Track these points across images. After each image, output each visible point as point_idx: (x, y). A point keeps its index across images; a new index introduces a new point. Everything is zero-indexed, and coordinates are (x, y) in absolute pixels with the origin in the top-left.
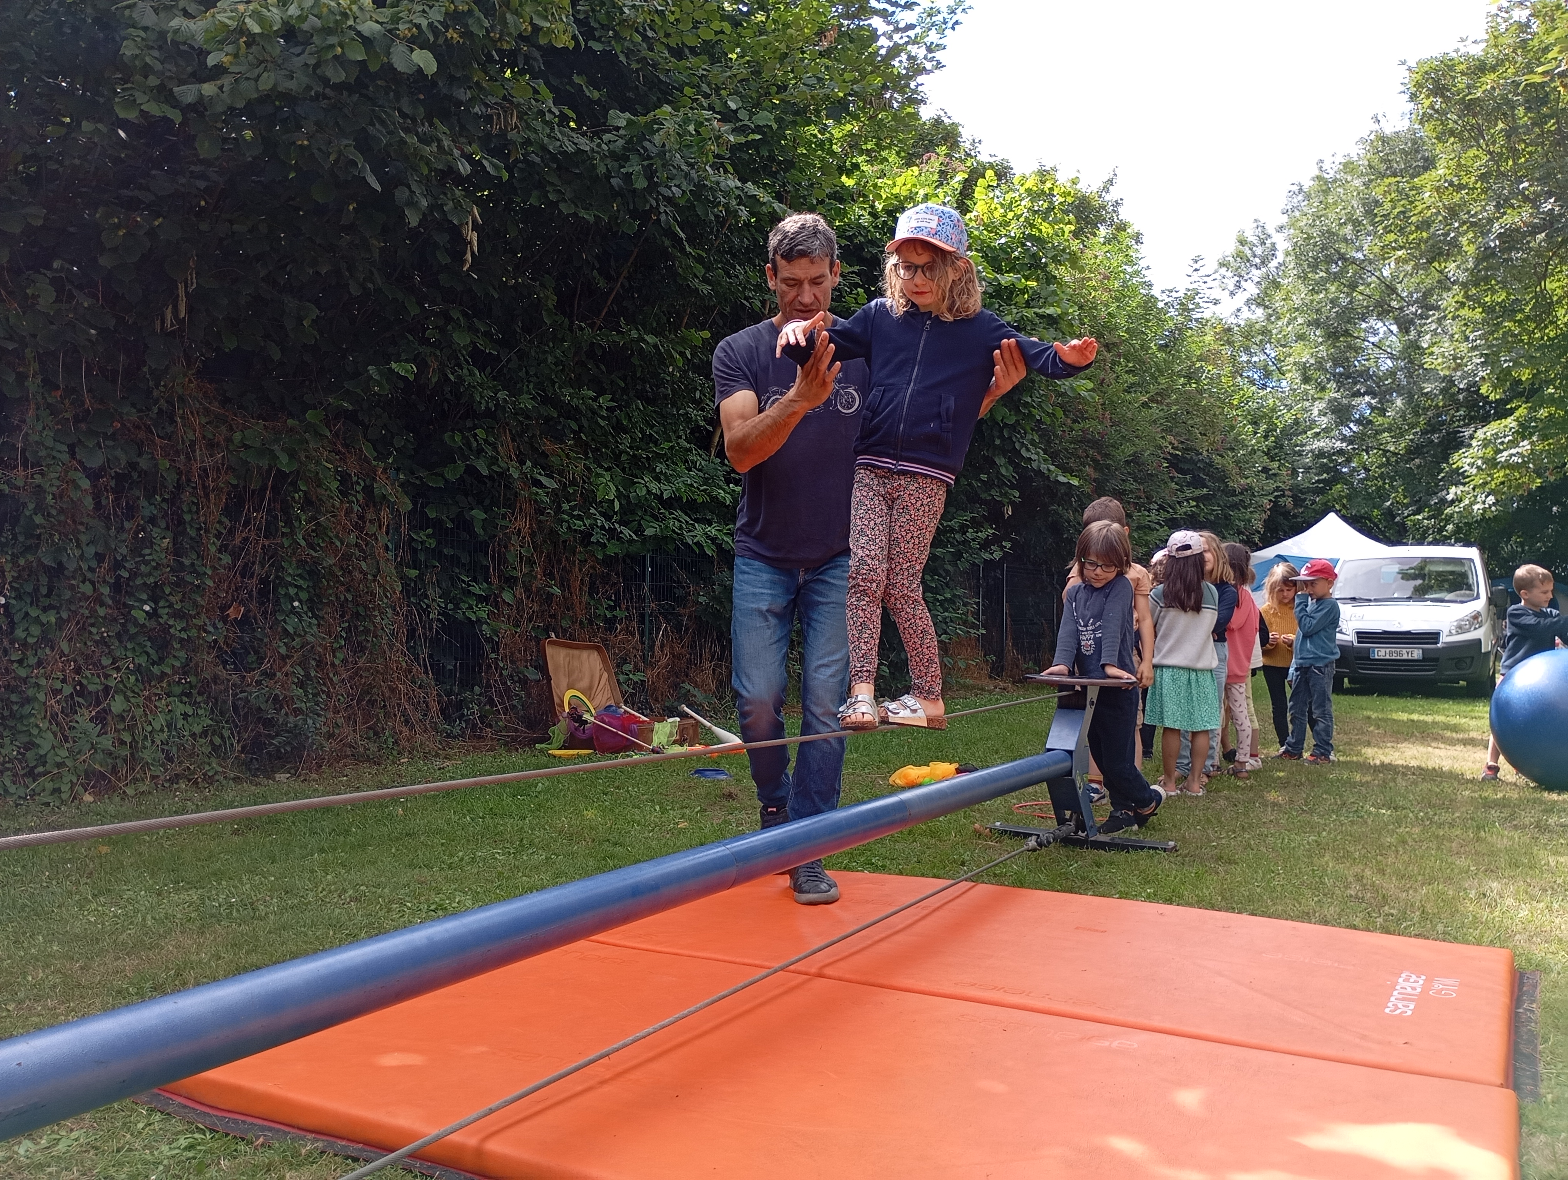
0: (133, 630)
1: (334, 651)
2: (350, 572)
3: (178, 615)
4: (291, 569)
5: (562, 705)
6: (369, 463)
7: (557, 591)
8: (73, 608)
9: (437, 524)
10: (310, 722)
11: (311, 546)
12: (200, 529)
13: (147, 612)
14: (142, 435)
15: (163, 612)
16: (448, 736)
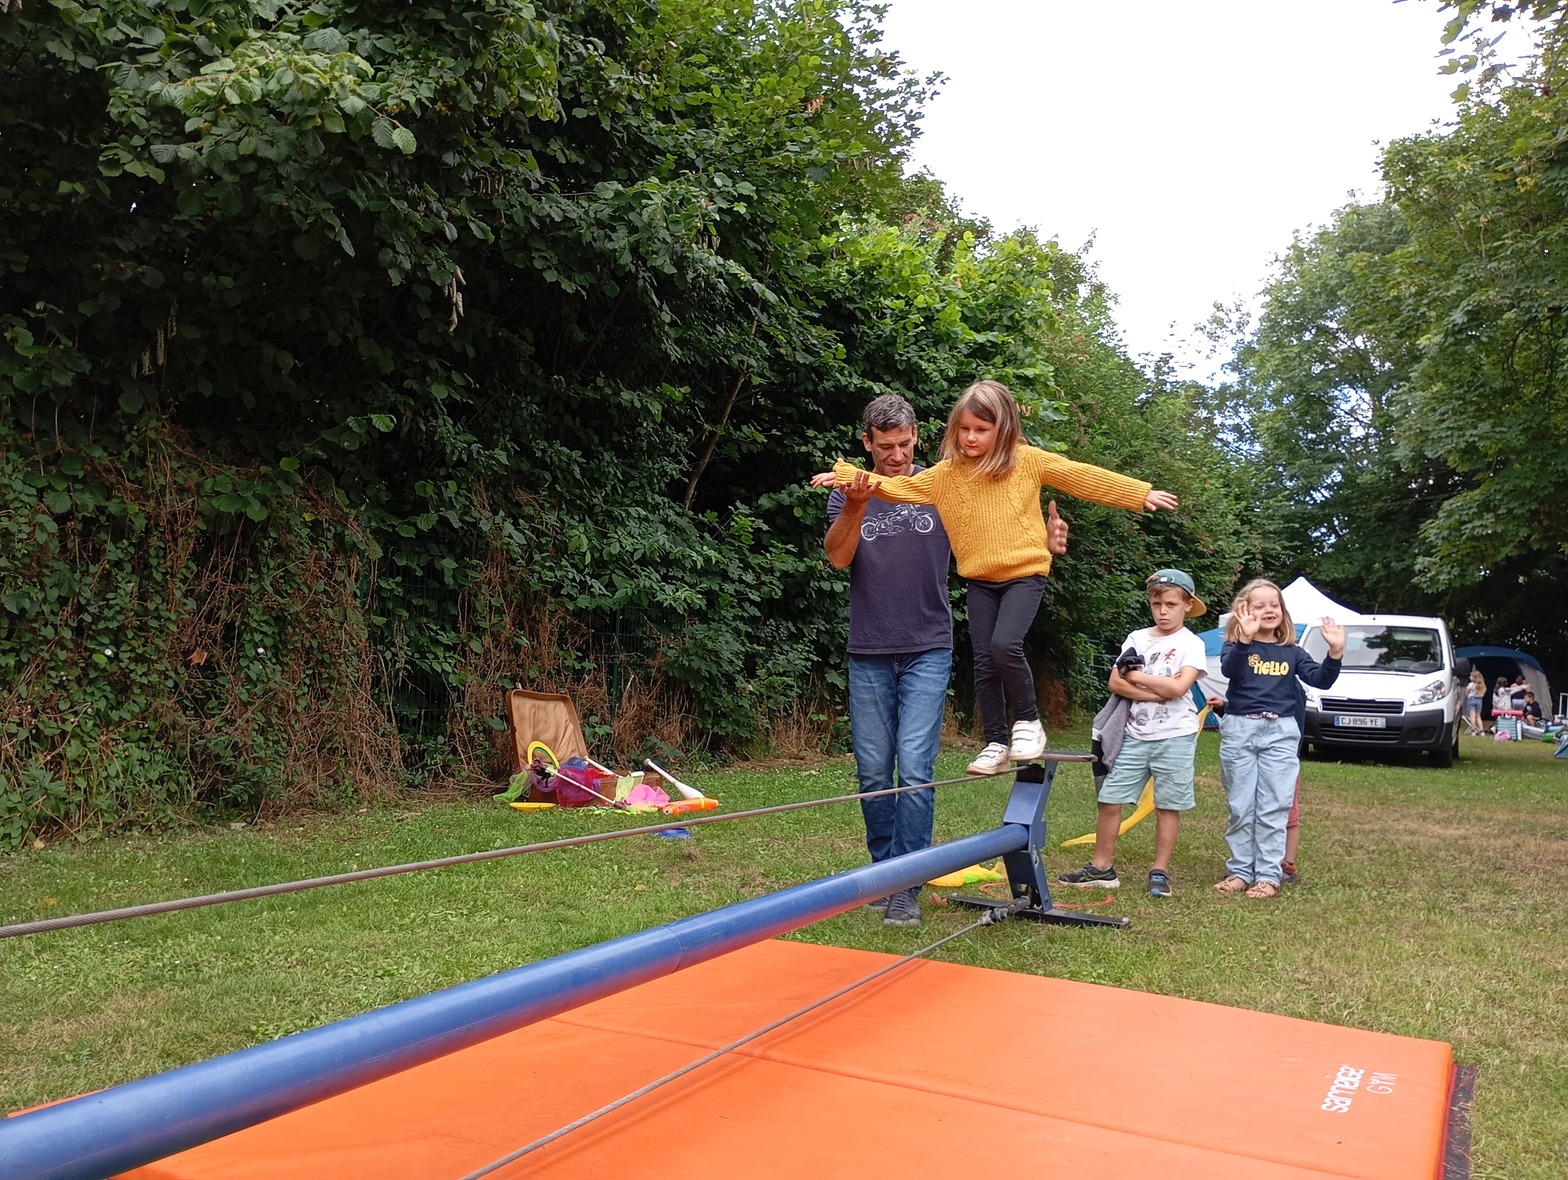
0: (93, 674)
1: (297, 698)
2: (317, 619)
3: (140, 659)
4: (256, 614)
5: (525, 757)
6: (341, 510)
7: (524, 642)
8: (33, 650)
9: (406, 572)
10: (268, 771)
11: (278, 592)
12: (167, 573)
13: (108, 657)
14: (113, 478)
15: (124, 656)
16: (410, 785)
